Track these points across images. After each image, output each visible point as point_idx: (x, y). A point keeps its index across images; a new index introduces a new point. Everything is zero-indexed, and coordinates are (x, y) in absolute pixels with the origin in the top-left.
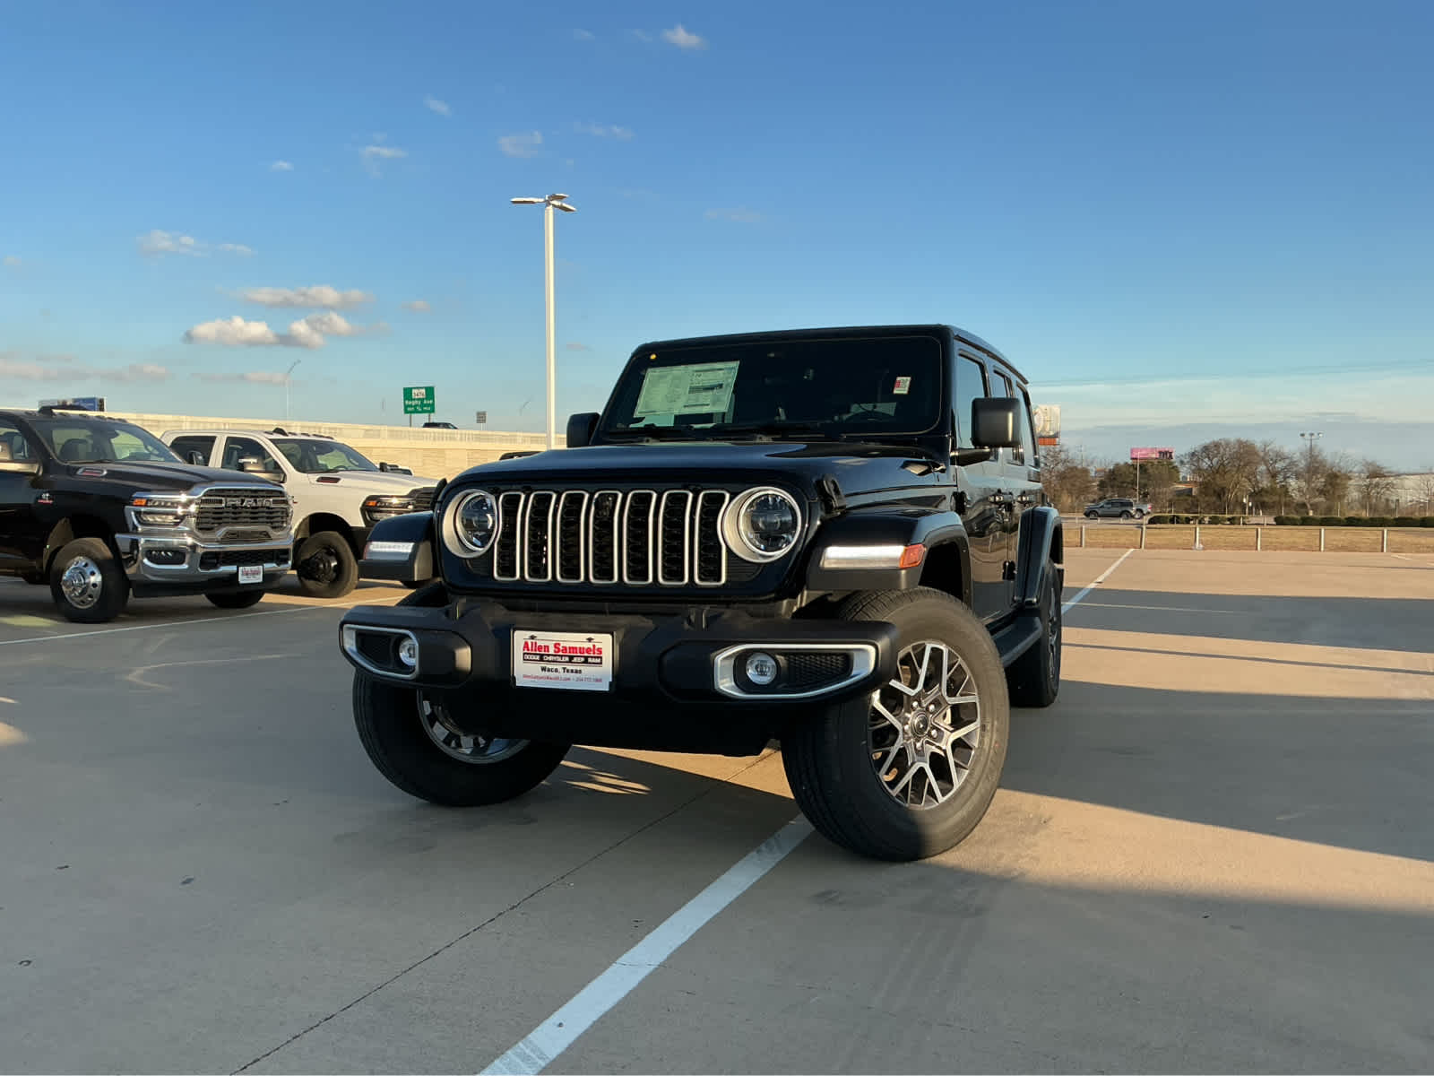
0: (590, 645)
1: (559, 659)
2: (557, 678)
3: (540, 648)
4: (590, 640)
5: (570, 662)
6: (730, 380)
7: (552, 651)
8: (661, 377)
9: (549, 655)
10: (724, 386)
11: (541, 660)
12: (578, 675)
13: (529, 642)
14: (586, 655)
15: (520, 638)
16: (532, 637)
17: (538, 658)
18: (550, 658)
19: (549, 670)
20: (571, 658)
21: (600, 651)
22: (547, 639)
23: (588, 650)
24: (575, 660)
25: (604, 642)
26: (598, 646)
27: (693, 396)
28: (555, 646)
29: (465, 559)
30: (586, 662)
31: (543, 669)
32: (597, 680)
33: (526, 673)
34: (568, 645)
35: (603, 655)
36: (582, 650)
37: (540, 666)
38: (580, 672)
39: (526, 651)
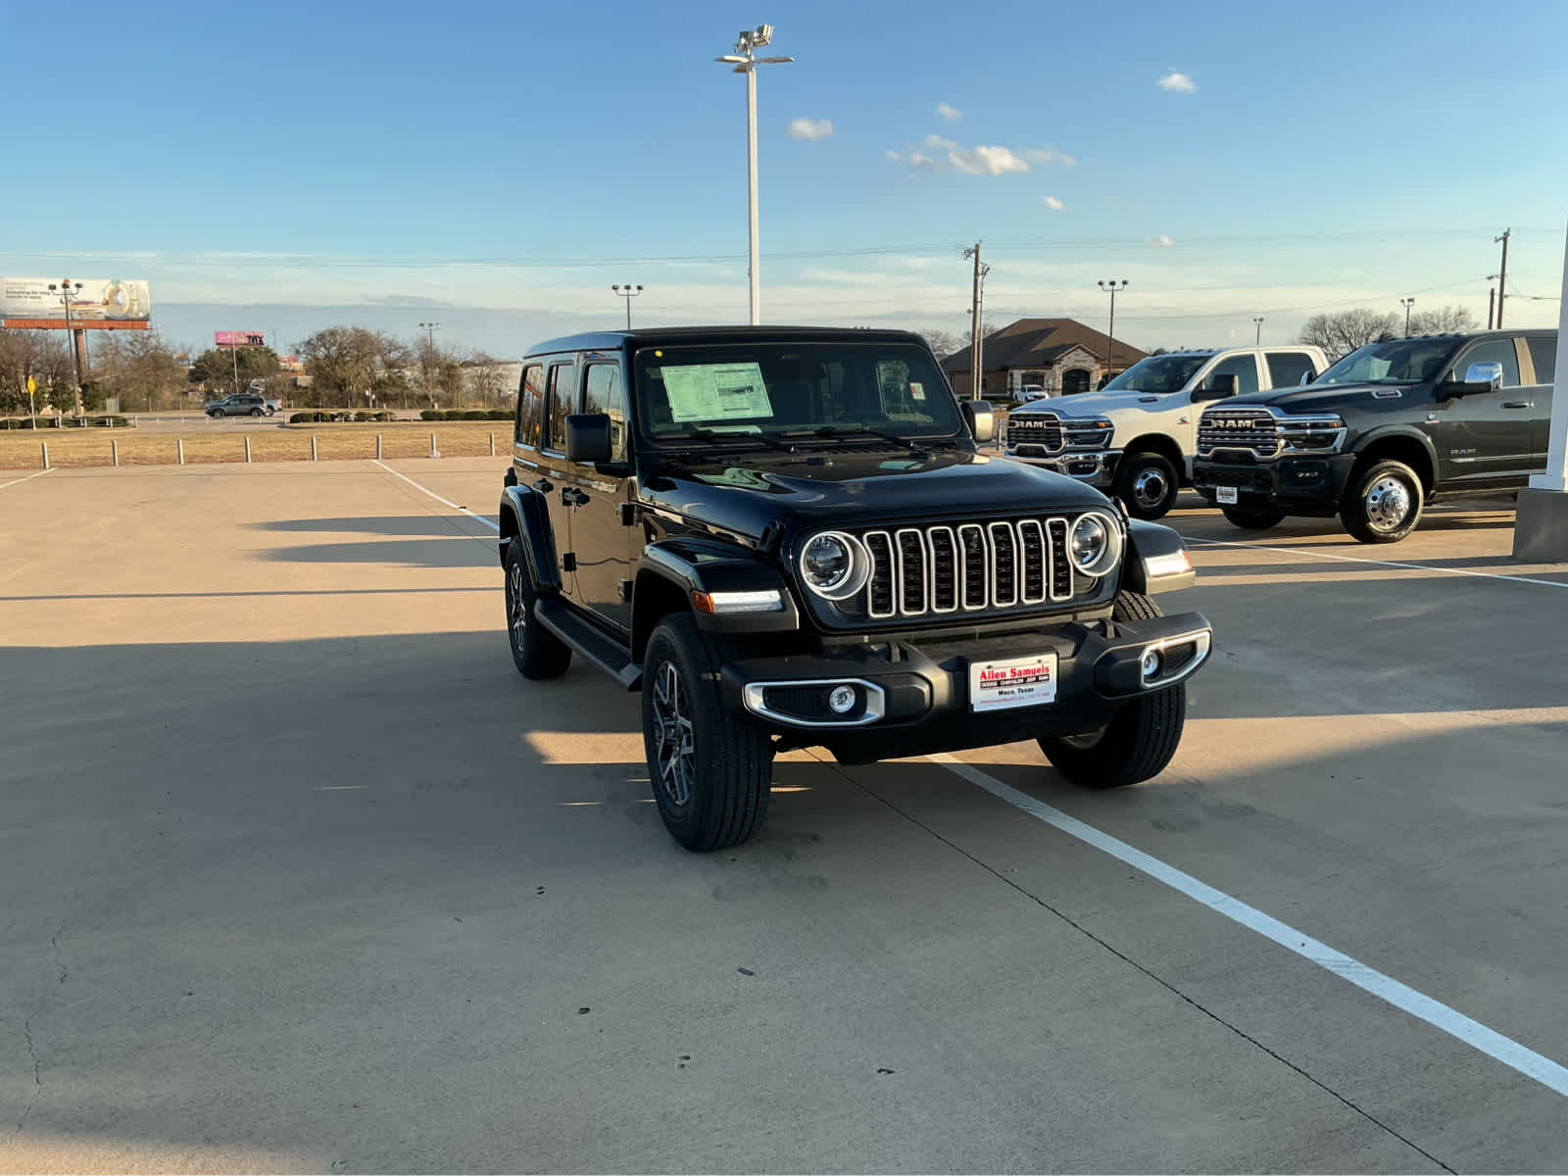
0: (1039, 666)
1: (1015, 682)
2: (1013, 699)
3: (997, 675)
4: (1039, 661)
5: (1025, 682)
6: (759, 383)
7: (1009, 676)
8: (681, 377)
9: (1005, 680)
10: (755, 389)
11: (999, 685)
12: (1031, 693)
13: (986, 671)
14: (1037, 674)
15: (977, 669)
16: (989, 667)
17: (995, 684)
18: (1008, 682)
19: (1006, 693)
20: (1025, 679)
21: (1047, 669)
22: (1003, 666)
23: (1039, 671)
24: (1028, 680)
25: (1050, 661)
26: (1046, 666)
27: (727, 398)
28: (1012, 671)
29: (833, 601)
30: (1037, 680)
31: (1001, 693)
32: (1045, 694)
33: (982, 699)
34: (1022, 669)
35: (1050, 673)
36: (1034, 671)
37: (997, 691)
38: (1032, 690)
39: (983, 680)
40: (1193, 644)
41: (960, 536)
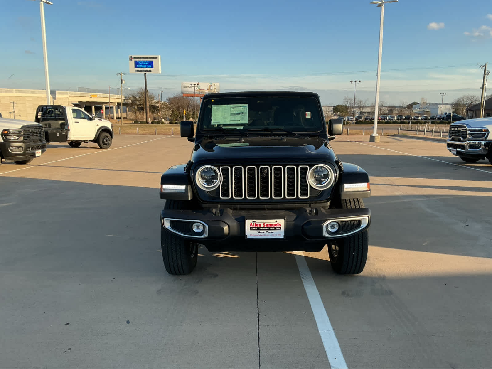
0: (277, 223)
1: (265, 229)
2: (264, 235)
3: (257, 225)
4: (276, 222)
5: (269, 229)
6: (246, 111)
7: (262, 226)
8: (218, 109)
9: (261, 228)
10: (244, 113)
11: (258, 229)
12: (272, 233)
13: (253, 223)
14: (275, 227)
15: (249, 222)
16: (254, 222)
17: (256, 228)
18: (262, 228)
19: (261, 232)
20: (269, 228)
21: (280, 225)
22: (259, 222)
23: (276, 225)
24: (271, 228)
25: (282, 222)
26: (279, 223)
27: (233, 116)
28: (263, 224)
29: (207, 191)
30: (275, 229)
31: (259, 232)
32: (279, 235)
33: (251, 234)
34: (268, 224)
35: (281, 226)
36: (274, 225)
37: (257, 231)
38: (273, 232)
39: (251, 226)
40: (359, 222)
41: (259, 170)
